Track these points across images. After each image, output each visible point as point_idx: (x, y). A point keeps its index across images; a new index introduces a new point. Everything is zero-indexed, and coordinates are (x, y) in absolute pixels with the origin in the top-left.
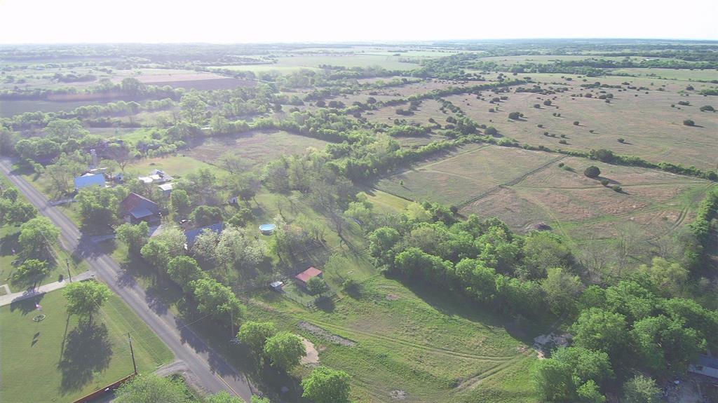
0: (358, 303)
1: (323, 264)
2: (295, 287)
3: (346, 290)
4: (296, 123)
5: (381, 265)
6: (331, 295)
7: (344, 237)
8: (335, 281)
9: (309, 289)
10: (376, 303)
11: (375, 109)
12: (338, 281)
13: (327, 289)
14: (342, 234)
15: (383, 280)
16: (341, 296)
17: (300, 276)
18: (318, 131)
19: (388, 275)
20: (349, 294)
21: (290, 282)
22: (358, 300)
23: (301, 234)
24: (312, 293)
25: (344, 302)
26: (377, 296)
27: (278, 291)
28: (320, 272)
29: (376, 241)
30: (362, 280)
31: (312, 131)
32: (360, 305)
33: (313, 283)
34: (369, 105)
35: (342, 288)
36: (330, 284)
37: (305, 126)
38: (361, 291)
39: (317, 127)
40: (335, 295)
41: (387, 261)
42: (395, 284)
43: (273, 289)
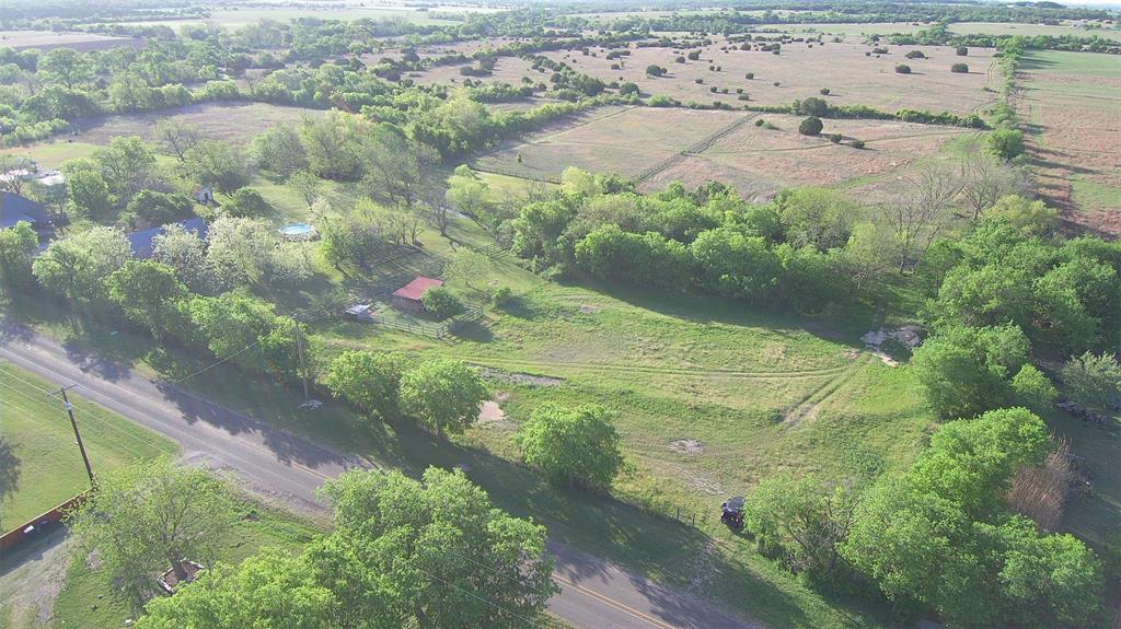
0: (530, 323)
3: (499, 306)
5: (547, 266)
8: (471, 296)
10: (565, 320)
12: (479, 296)
16: (497, 318)
19: (565, 279)
20: (510, 313)
21: (384, 307)
24: (436, 318)
25: (504, 326)
28: (439, 282)
29: (524, 231)
30: (523, 292)
32: (538, 326)
34: (410, 63)
37: (303, 91)
38: (529, 307)
41: (555, 258)
43: (354, 318)
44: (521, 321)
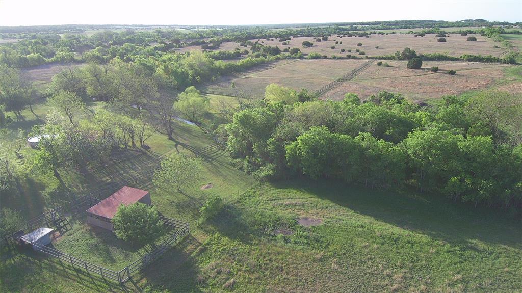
3: (209, 220)
8: (181, 207)
9: (120, 235)
12: (189, 206)
13: (169, 227)
14: (173, 136)
15: (273, 192)
16: (204, 239)
17: (101, 210)
20: (220, 231)
22: (245, 240)
24: (132, 245)
26: (278, 223)
28: (144, 193)
30: (235, 196)
32: (253, 252)
33: (129, 219)
35: (201, 220)
36: (172, 215)
38: (242, 220)
40: (188, 239)
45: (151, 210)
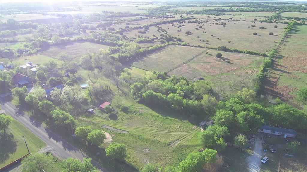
0: (127, 115)
1: (111, 100)
2: (99, 111)
3: (122, 110)
4: (93, 38)
5: (136, 98)
6: (116, 113)
7: (120, 88)
8: (117, 107)
9: (106, 111)
10: (135, 115)
11: (129, 31)
12: (119, 107)
13: (114, 110)
14: (119, 86)
15: (137, 105)
16: (120, 113)
17: (101, 106)
18: (104, 41)
19: (140, 102)
20: (124, 112)
21: (97, 109)
22: (127, 114)
23: (100, 88)
24: (107, 113)
25: (121, 115)
26: (136, 112)
27: (92, 113)
28: (110, 103)
29: (133, 89)
30: (129, 106)
31: (101, 42)
32: (129, 116)
33: (107, 108)
34: (126, 29)
35: (120, 110)
36: (115, 108)
37: (98, 39)
38: (129, 110)
39: (103, 39)
40: (117, 113)
41: (139, 97)
42: (143, 106)
43: (89, 112)
44: (125, 114)
45: (111, 107)
